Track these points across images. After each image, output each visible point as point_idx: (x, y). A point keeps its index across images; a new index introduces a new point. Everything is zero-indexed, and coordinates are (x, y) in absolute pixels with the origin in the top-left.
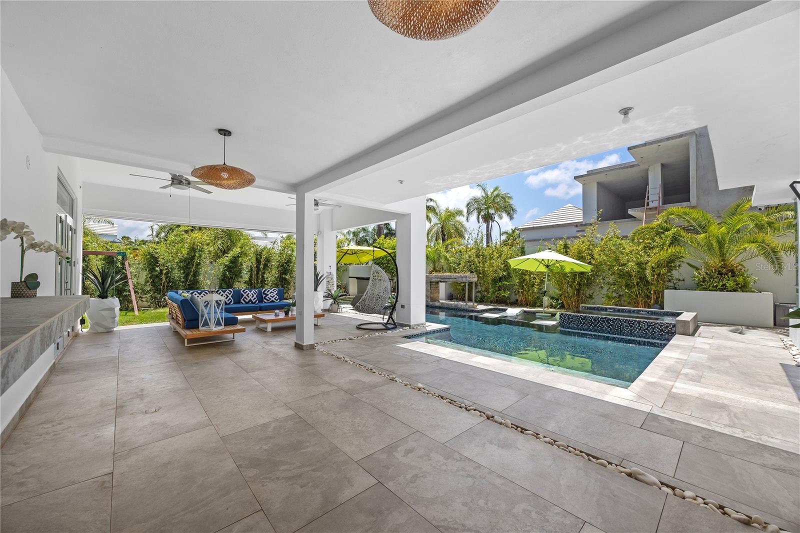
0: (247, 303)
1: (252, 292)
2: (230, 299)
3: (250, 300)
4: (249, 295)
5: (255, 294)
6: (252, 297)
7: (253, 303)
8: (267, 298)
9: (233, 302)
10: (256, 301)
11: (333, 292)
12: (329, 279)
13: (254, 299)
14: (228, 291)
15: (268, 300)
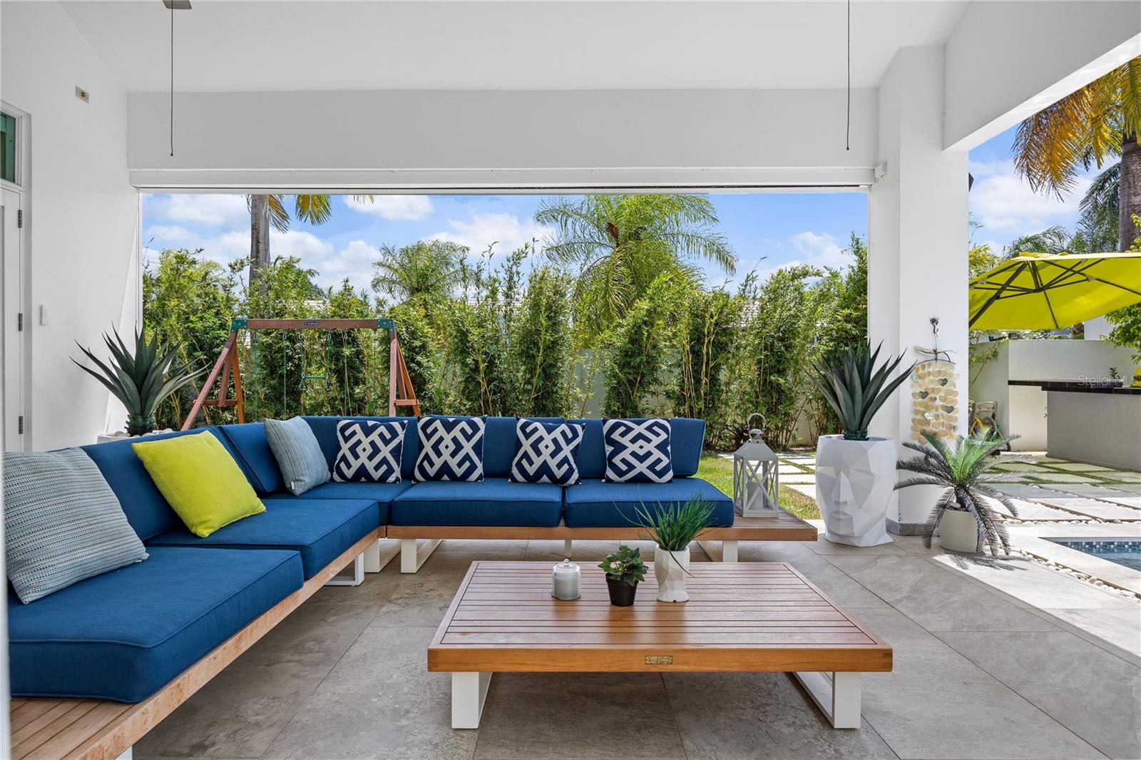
0: (532, 480)
1: (556, 434)
2: (467, 457)
3: (545, 468)
4: (541, 446)
5: (568, 441)
6: (553, 455)
7: (555, 481)
8: (617, 460)
9: (479, 470)
10: (571, 471)
11: (951, 446)
12: (930, 383)
13: (559, 466)
14: (463, 424)
15: (621, 473)
